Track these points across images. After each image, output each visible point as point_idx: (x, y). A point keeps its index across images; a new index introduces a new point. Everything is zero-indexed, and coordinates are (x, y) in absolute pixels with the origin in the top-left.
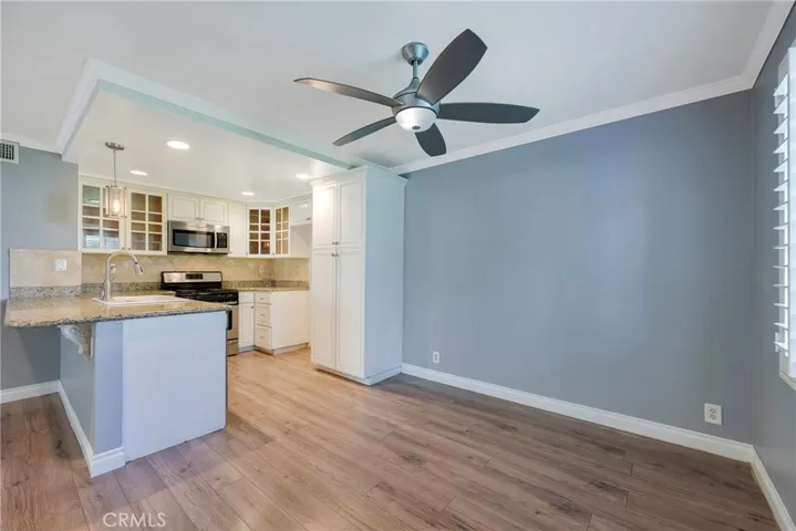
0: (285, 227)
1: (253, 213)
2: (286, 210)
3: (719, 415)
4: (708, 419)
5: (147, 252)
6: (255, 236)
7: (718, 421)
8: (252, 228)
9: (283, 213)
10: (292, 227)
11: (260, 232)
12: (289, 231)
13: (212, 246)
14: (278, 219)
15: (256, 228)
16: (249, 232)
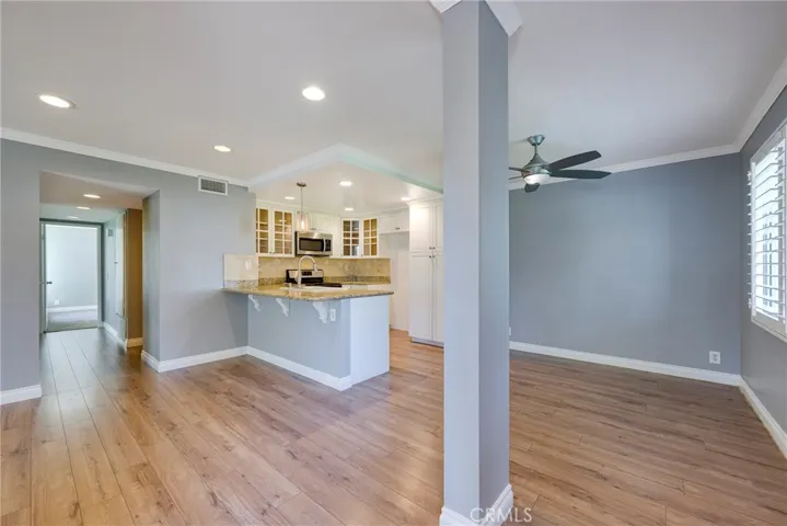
0: (374, 233)
1: (346, 223)
2: (374, 221)
3: (719, 358)
4: (711, 361)
5: (283, 255)
6: (347, 241)
7: (718, 362)
8: (345, 235)
9: (371, 224)
10: (381, 235)
11: (351, 238)
12: (378, 237)
13: (322, 250)
14: (366, 228)
15: (348, 235)
16: (343, 238)
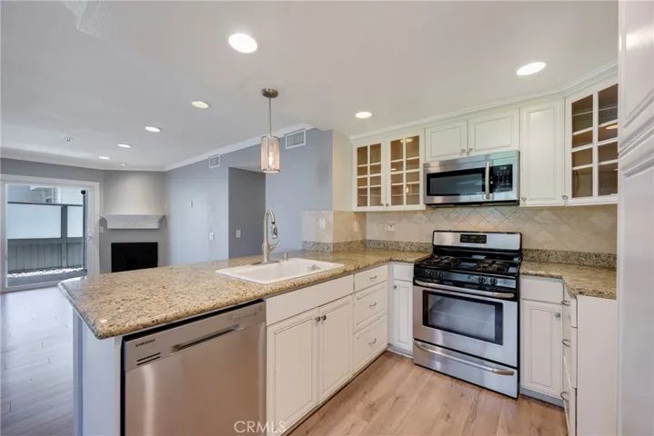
5: (405, 207)
11: (596, 146)
15: (587, 137)
16: (571, 150)
